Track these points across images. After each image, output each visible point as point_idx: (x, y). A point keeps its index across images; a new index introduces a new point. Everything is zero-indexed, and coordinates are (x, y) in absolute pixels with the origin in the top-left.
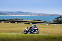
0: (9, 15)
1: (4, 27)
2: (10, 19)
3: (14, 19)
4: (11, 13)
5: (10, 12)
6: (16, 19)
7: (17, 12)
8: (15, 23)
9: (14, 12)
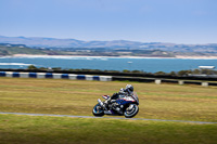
0: (179, 57)
1: (161, 99)
2: (183, 73)
3: (197, 71)
4: (188, 50)
5: (184, 46)
6: (205, 71)
7: (207, 47)
8: (200, 84)
9: (198, 46)
